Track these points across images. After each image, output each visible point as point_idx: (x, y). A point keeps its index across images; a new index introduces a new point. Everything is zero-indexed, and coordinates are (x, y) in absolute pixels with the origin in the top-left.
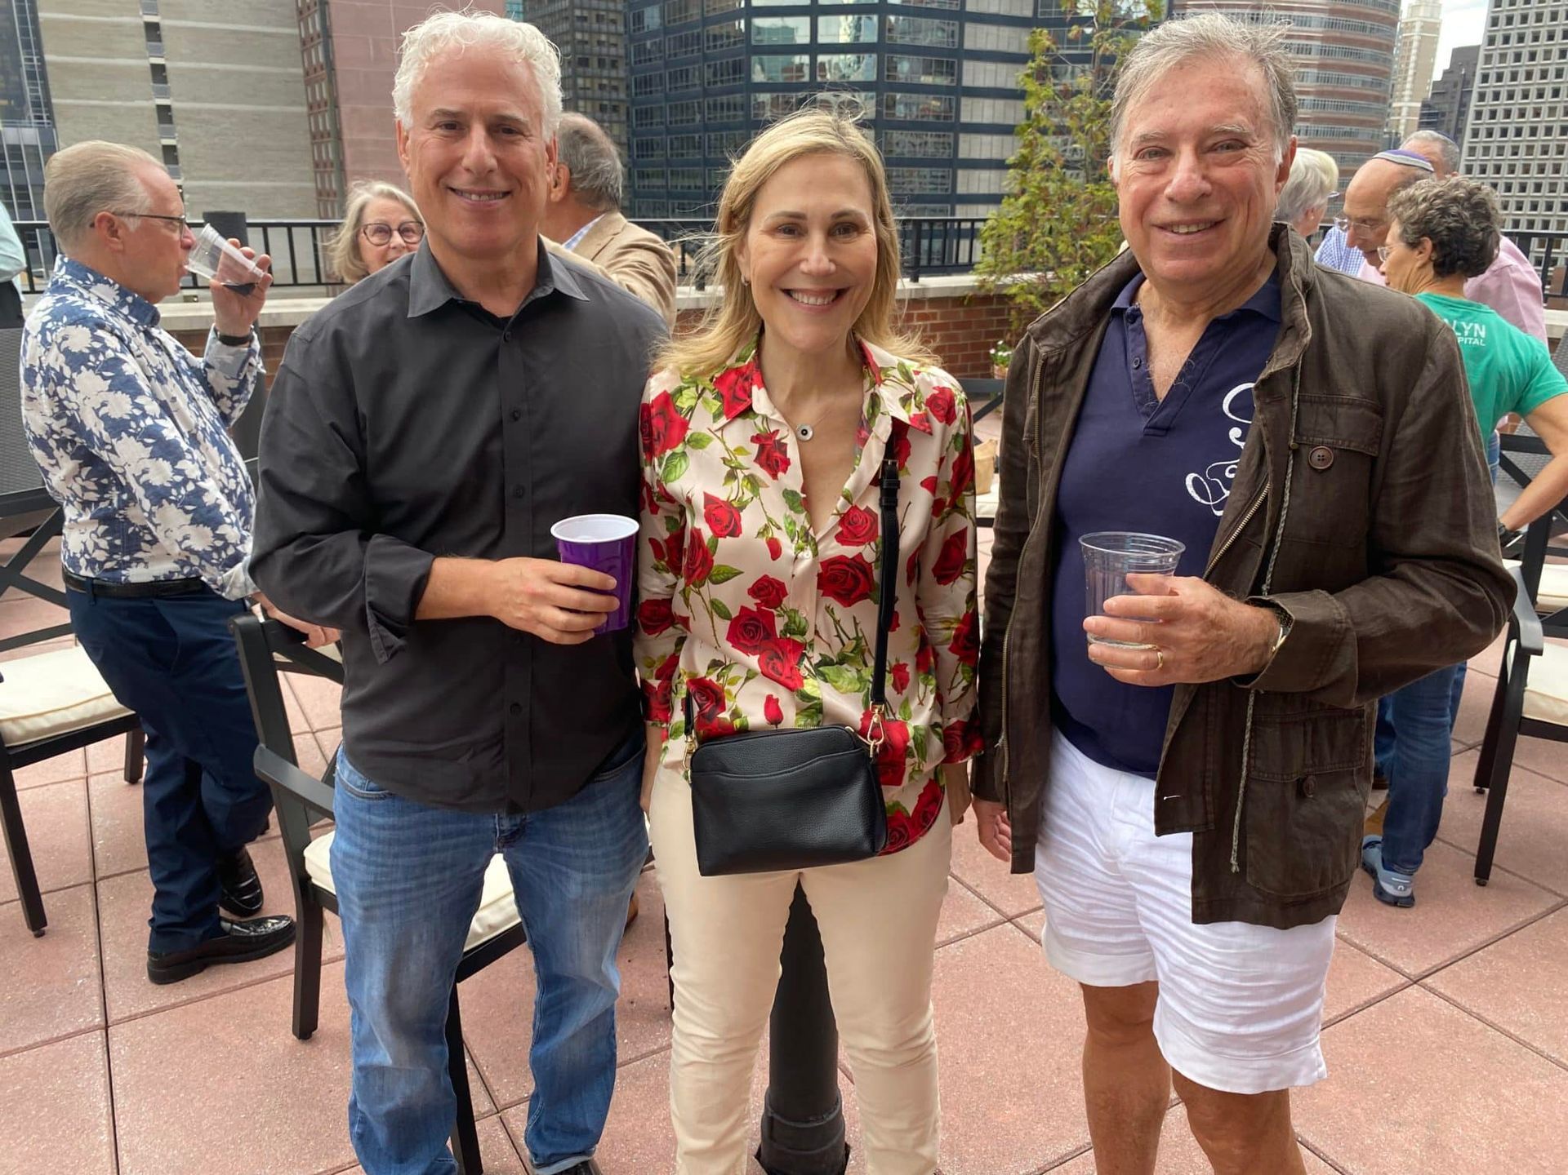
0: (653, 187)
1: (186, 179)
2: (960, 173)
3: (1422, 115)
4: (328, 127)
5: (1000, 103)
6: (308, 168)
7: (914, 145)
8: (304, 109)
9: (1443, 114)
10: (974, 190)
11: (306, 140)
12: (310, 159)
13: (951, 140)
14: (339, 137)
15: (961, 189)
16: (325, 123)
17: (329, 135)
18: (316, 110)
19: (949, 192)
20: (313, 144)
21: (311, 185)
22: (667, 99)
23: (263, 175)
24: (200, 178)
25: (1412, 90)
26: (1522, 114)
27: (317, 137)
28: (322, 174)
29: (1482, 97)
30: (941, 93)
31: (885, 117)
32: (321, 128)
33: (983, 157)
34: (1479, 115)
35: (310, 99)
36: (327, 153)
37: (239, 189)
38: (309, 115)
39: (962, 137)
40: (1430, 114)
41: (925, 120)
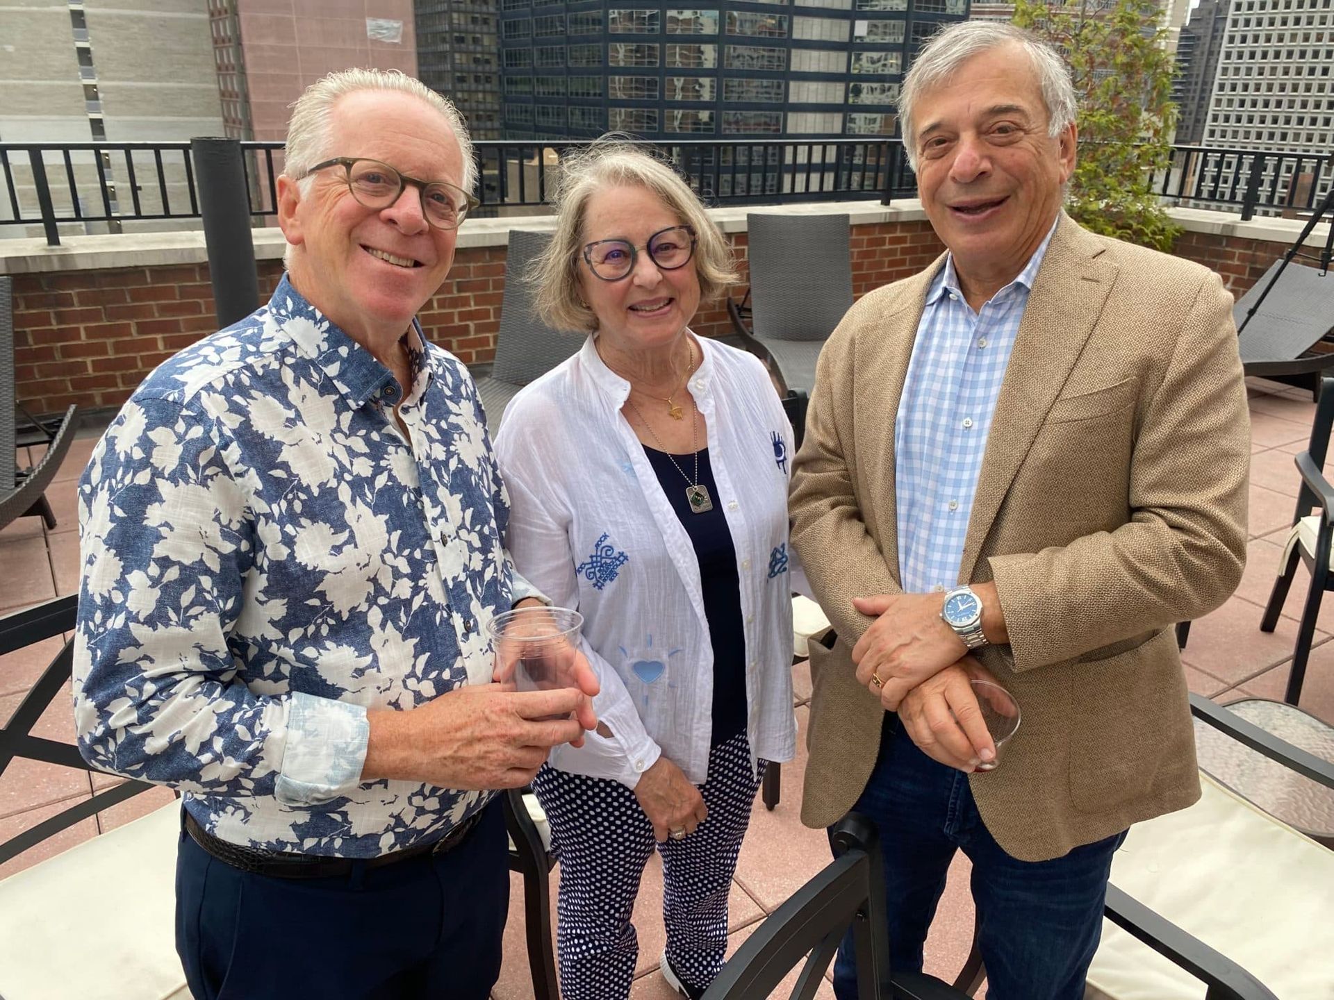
0: (521, 93)
1: (100, 79)
2: (792, 84)
3: (1181, 39)
4: (229, 33)
5: (827, 22)
6: (211, 70)
7: (752, 58)
8: (206, 16)
9: (1199, 38)
10: (804, 99)
11: (208, 46)
12: (212, 62)
13: (783, 55)
14: (239, 44)
15: (793, 99)
16: (226, 29)
17: (230, 40)
18: (216, 18)
19: (782, 101)
20: (215, 48)
21: (214, 86)
22: (533, 13)
23: (171, 76)
24: (113, 79)
25: (1172, 16)
26: (1268, 40)
27: (218, 42)
28: (224, 76)
29: (1235, 23)
30: (776, 13)
31: (727, 33)
32: (222, 34)
33: (812, 70)
34: (1232, 39)
35: (211, 7)
36: (229, 57)
37: (149, 89)
38: (211, 22)
39: (794, 52)
40: (1186, 38)
41: (763, 36)
